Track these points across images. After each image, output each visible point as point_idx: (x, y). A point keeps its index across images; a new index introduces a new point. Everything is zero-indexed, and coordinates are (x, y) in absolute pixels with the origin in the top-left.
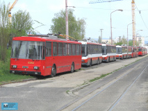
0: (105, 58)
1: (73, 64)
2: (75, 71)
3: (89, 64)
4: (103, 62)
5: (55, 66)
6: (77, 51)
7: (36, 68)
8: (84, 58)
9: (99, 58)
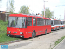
0: (62, 27)
1: (47, 30)
2: (47, 33)
3: (55, 29)
4: (61, 28)
5: (35, 32)
6: (49, 23)
7: (21, 33)
8: (52, 27)
9: (60, 27)
